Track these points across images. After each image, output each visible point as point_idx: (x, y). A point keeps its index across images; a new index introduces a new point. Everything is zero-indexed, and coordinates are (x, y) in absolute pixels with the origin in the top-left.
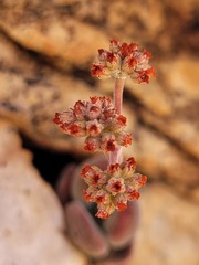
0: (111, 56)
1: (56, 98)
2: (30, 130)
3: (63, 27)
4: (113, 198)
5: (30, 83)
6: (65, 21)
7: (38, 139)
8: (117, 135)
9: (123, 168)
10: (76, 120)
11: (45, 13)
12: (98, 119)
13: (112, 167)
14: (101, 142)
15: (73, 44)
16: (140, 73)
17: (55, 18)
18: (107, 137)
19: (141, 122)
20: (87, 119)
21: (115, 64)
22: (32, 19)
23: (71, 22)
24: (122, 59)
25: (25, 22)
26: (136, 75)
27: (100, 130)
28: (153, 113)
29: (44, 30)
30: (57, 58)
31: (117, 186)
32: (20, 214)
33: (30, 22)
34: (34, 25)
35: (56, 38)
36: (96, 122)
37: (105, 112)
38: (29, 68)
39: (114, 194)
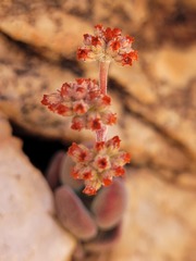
0: (95, 41)
1: (45, 87)
2: (20, 119)
3: (51, 18)
4: (99, 174)
5: (19, 73)
6: (51, 13)
7: (28, 127)
8: (102, 115)
9: (108, 146)
10: (63, 100)
11: (33, 6)
12: (84, 99)
13: (98, 145)
14: (87, 121)
15: (61, 35)
16: (123, 55)
17: (42, 11)
18: (93, 116)
19: (127, 110)
20: (73, 99)
21: (99, 48)
22: (20, 11)
23: (57, 14)
24: (106, 43)
25: (13, 15)
26: (120, 58)
27: (86, 110)
28: (138, 102)
29: (32, 22)
30: (45, 48)
31: (103, 163)
32: (11, 198)
33: (18, 14)
34: (22, 17)
35: (44, 29)
36: (82, 102)
37: (91, 92)
38: (18, 59)
39: (101, 170)
